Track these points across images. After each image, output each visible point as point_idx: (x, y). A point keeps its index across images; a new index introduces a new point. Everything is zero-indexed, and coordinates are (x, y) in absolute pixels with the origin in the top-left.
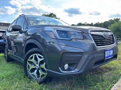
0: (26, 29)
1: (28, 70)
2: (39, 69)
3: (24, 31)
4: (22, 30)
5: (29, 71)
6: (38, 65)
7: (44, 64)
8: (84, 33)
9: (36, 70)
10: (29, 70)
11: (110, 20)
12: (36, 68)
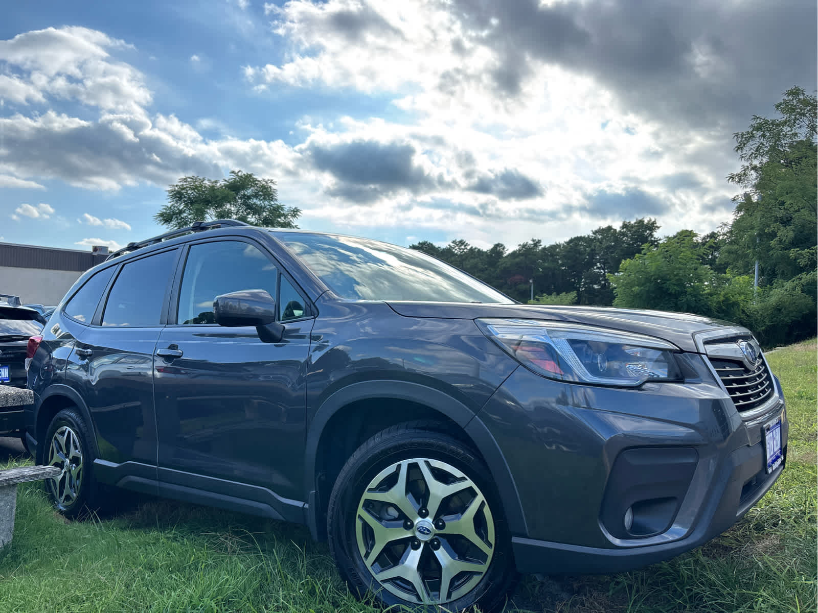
2: (432, 541)
5: (368, 562)
6: (429, 519)
8: (682, 351)
9: (416, 548)
10: (367, 555)
11: (600, 231)
12: (414, 538)
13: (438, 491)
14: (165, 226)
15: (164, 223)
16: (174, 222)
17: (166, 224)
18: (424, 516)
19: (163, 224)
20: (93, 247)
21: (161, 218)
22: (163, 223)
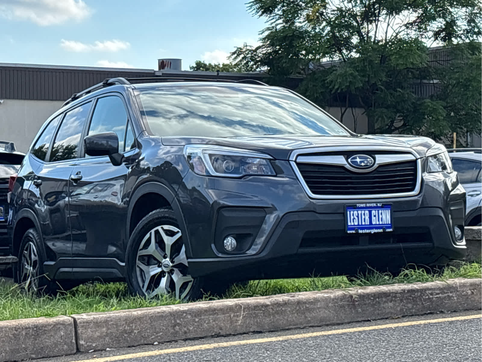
0: (133, 147)
1: (141, 285)
2: (171, 270)
3: (126, 155)
4: (121, 151)
5: (144, 290)
7: (183, 249)
8: (276, 159)
9: (164, 276)
10: (143, 287)
12: (162, 271)
13: (169, 241)
14: (265, 18)
15: (263, 13)
16: (278, 11)
17: (265, 14)
18: (165, 257)
19: (261, 15)
20: (159, 60)
21: (258, 6)
22: (260, 13)
